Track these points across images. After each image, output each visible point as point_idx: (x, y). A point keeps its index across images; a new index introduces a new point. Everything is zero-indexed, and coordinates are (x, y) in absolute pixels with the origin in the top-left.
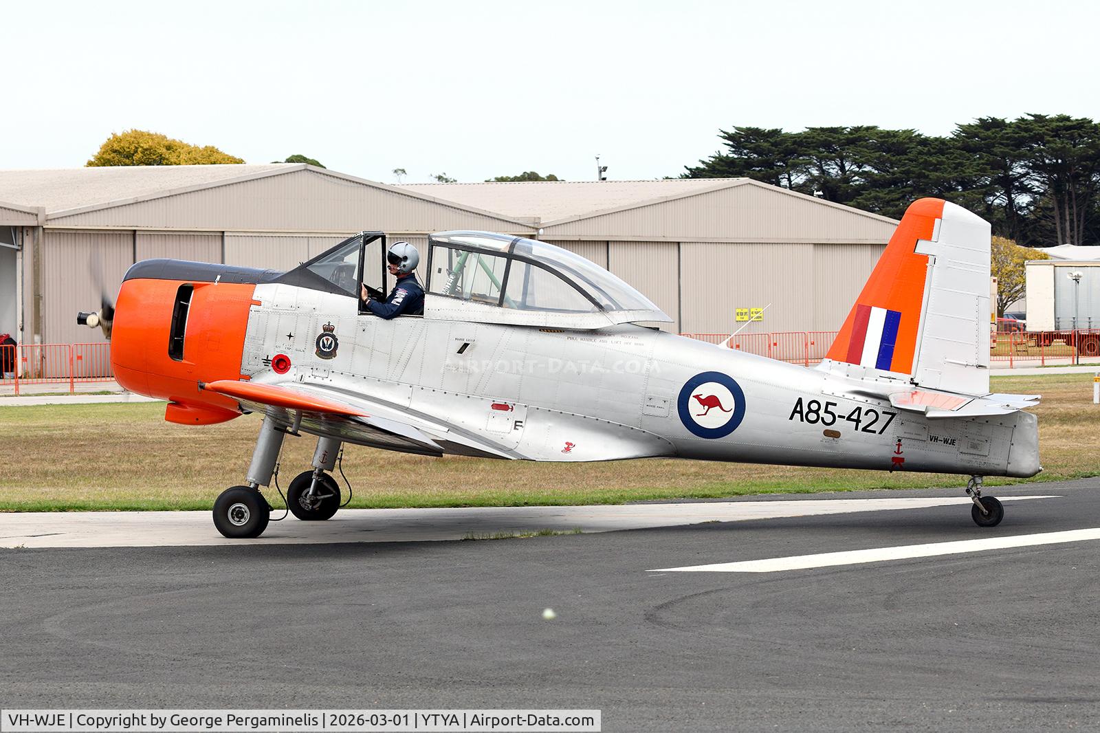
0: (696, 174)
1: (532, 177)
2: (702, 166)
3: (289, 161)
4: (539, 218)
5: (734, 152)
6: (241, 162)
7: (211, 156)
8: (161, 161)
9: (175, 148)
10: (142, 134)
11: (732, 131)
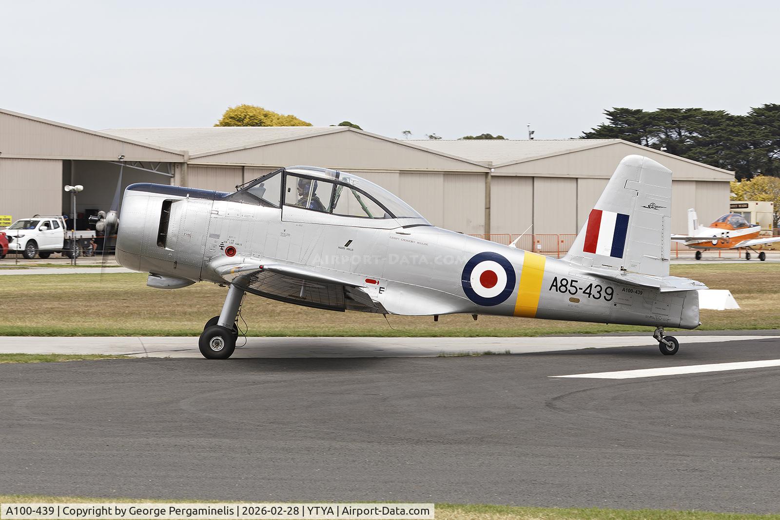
0: (589, 136)
1: (488, 137)
2: (593, 132)
3: (340, 125)
4: (492, 162)
5: (613, 123)
6: (309, 125)
7: (291, 121)
8: (260, 124)
9: (269, 116)
10: (248, 107)
11: (612, 110)
